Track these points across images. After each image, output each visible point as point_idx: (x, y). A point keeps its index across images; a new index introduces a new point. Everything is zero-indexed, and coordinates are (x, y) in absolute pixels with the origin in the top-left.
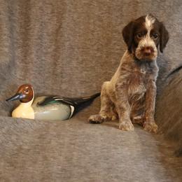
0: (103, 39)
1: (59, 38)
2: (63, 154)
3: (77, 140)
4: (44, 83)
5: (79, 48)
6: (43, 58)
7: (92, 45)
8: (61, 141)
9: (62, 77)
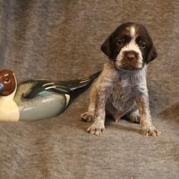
0: (130, 6)
1: (71, 5)
2: (71, 167)
3: (90, 148)
4: (47, 66)
5: (97, 20)
6: (49, 34)
7: (115, 16)
8: (68, 149)
9: (73, 58)
